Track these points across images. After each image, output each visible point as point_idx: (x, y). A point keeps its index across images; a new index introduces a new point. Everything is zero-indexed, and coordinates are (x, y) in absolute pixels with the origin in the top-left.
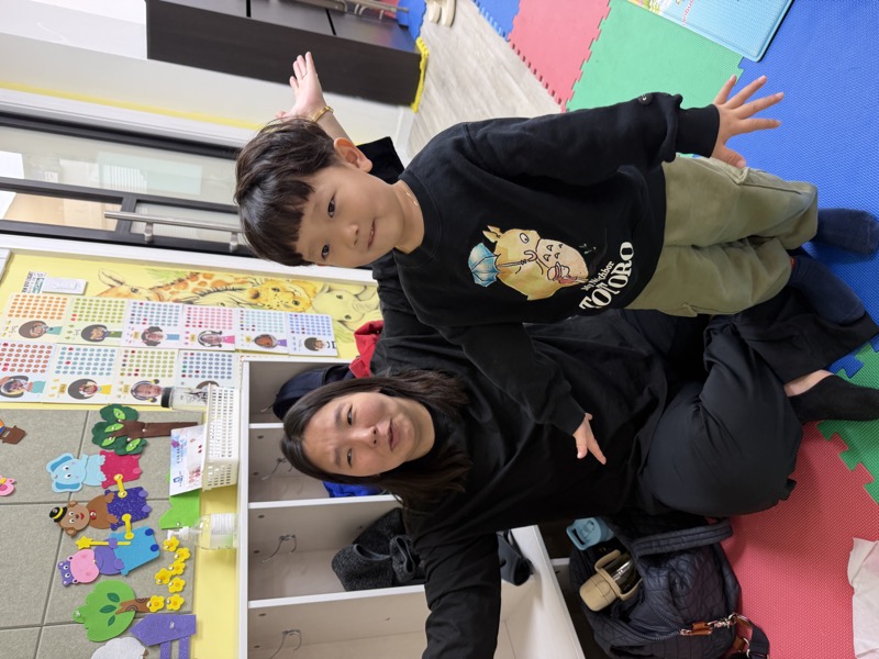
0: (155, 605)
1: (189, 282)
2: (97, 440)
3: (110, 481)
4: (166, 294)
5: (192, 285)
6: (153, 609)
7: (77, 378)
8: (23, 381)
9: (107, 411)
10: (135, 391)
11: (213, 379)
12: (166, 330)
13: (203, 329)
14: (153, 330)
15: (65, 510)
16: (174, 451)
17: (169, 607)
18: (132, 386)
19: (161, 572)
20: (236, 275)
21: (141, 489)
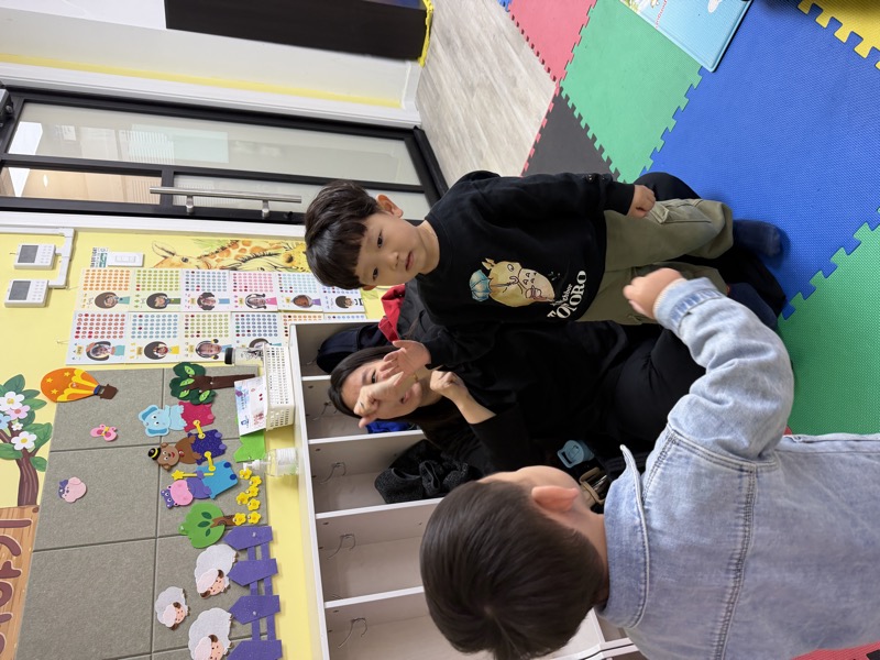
0: (239, 519)
1: (231, 249)
2: (175, 393)
3: (190, 427)
4: (212, 262)
5: (234, 252)
6: (238, 523)
7: (150, 341)
8: (106, 346)
9: (179, 369)
10: (199, 350)
11: (262, 337)
12: (218, 296)
13: (248, 293)
14: (207, 295)
15: (159, 450)
16: (238, 399)
17: (250, 521)
18: (196, 346)
19: (241, 496)
20: (271, 241)
21: (216, 431)
